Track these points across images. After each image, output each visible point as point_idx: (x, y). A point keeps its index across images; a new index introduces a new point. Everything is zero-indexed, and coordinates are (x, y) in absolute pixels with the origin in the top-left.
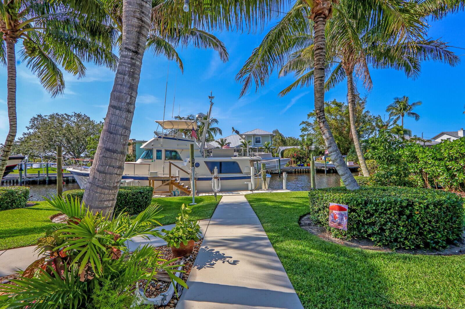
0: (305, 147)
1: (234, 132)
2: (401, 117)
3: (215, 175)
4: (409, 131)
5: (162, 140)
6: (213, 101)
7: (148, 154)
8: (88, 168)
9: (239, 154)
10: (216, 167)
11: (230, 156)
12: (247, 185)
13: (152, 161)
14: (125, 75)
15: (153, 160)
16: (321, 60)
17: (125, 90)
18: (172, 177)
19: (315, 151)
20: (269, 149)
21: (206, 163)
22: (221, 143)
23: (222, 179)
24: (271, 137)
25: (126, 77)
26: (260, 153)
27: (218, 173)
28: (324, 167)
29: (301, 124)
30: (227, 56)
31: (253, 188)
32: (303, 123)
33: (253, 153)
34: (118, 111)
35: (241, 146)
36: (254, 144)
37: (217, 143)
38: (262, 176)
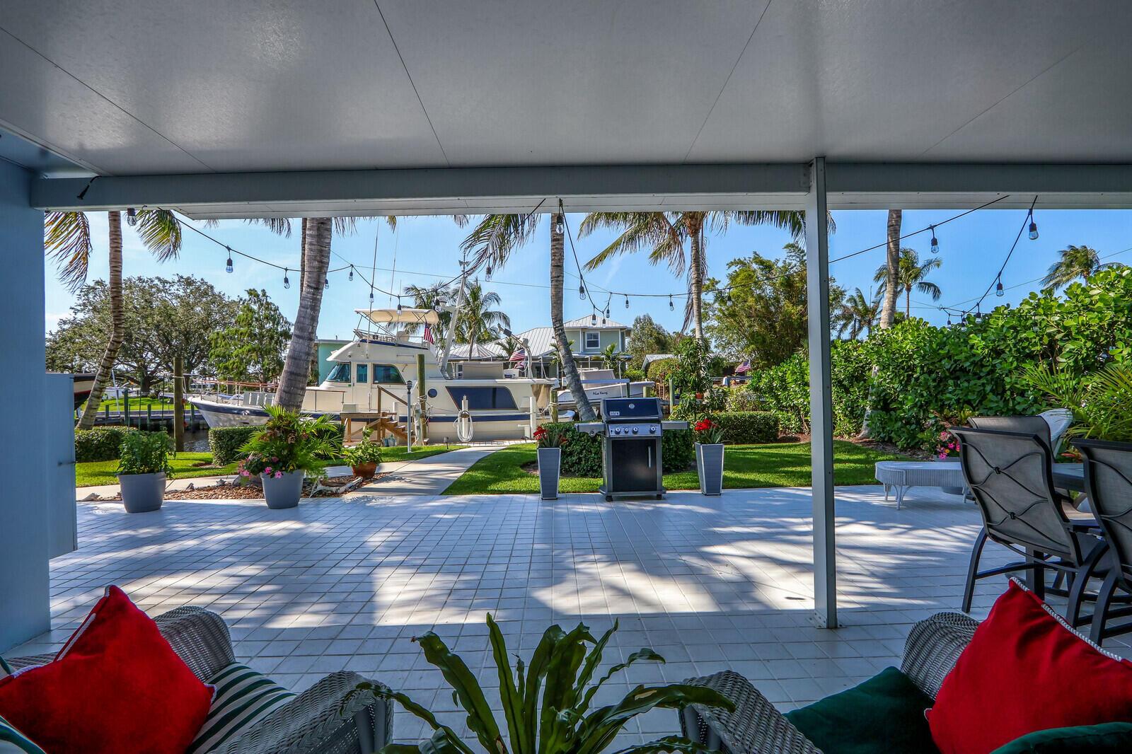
2: (905, 291)
3: (463, 411)
5: (367, 345)
7: (343, 373)
8: (229, 399)
10: (465, 397)
11: (493, 377)
12: (523, 431)
13: (350, 386)
14: (307, 308)
15: (352, 384)
17: (307, 322)
18: (384, 414)
20: (612, 360)
21: (449, 389)
22: (507, 346)
23: (476, 419)
24: (622, 334)
25: (309, 311)
27: (469, 408)
34: (301, 340)
36: (585, 350)
37: (500, 347)
38: (551, 414)
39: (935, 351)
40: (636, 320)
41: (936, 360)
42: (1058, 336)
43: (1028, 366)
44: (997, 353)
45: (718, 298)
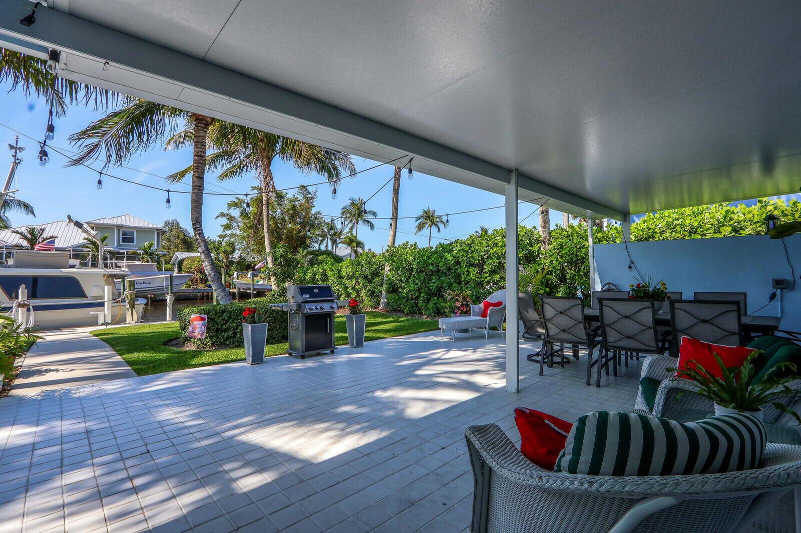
0: (221, 255)
1: (72, 224)
3: (20, 300)
4: (362, 244)
6: (19, 155)
9: (81, 264)
10: (22, 287)
11: (59, 266)
12: (96, 317)
16: (200, 168)
19: (238, 263)
20: (151, 255)
22: (29, 236)
23: (36, 308)
24: (158, 234)
26: (131, 263)
27: (28, 298)
28: (250, 289)
29: (218, 217)
30: (62, 107)
31: (109, 320)
32: (223, 215)
33: (114, 261)
35: (84, 246)
36: (119, 245)
37: (19, 236)
38: (127, 301)
39: (425, 261)
40: (166, 223)
41: (425, 266)
42: (485, 257)
43: (471, 270)
44: (458, 263)
45: (243, 214)
